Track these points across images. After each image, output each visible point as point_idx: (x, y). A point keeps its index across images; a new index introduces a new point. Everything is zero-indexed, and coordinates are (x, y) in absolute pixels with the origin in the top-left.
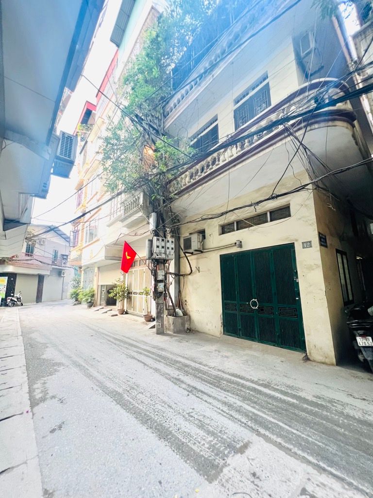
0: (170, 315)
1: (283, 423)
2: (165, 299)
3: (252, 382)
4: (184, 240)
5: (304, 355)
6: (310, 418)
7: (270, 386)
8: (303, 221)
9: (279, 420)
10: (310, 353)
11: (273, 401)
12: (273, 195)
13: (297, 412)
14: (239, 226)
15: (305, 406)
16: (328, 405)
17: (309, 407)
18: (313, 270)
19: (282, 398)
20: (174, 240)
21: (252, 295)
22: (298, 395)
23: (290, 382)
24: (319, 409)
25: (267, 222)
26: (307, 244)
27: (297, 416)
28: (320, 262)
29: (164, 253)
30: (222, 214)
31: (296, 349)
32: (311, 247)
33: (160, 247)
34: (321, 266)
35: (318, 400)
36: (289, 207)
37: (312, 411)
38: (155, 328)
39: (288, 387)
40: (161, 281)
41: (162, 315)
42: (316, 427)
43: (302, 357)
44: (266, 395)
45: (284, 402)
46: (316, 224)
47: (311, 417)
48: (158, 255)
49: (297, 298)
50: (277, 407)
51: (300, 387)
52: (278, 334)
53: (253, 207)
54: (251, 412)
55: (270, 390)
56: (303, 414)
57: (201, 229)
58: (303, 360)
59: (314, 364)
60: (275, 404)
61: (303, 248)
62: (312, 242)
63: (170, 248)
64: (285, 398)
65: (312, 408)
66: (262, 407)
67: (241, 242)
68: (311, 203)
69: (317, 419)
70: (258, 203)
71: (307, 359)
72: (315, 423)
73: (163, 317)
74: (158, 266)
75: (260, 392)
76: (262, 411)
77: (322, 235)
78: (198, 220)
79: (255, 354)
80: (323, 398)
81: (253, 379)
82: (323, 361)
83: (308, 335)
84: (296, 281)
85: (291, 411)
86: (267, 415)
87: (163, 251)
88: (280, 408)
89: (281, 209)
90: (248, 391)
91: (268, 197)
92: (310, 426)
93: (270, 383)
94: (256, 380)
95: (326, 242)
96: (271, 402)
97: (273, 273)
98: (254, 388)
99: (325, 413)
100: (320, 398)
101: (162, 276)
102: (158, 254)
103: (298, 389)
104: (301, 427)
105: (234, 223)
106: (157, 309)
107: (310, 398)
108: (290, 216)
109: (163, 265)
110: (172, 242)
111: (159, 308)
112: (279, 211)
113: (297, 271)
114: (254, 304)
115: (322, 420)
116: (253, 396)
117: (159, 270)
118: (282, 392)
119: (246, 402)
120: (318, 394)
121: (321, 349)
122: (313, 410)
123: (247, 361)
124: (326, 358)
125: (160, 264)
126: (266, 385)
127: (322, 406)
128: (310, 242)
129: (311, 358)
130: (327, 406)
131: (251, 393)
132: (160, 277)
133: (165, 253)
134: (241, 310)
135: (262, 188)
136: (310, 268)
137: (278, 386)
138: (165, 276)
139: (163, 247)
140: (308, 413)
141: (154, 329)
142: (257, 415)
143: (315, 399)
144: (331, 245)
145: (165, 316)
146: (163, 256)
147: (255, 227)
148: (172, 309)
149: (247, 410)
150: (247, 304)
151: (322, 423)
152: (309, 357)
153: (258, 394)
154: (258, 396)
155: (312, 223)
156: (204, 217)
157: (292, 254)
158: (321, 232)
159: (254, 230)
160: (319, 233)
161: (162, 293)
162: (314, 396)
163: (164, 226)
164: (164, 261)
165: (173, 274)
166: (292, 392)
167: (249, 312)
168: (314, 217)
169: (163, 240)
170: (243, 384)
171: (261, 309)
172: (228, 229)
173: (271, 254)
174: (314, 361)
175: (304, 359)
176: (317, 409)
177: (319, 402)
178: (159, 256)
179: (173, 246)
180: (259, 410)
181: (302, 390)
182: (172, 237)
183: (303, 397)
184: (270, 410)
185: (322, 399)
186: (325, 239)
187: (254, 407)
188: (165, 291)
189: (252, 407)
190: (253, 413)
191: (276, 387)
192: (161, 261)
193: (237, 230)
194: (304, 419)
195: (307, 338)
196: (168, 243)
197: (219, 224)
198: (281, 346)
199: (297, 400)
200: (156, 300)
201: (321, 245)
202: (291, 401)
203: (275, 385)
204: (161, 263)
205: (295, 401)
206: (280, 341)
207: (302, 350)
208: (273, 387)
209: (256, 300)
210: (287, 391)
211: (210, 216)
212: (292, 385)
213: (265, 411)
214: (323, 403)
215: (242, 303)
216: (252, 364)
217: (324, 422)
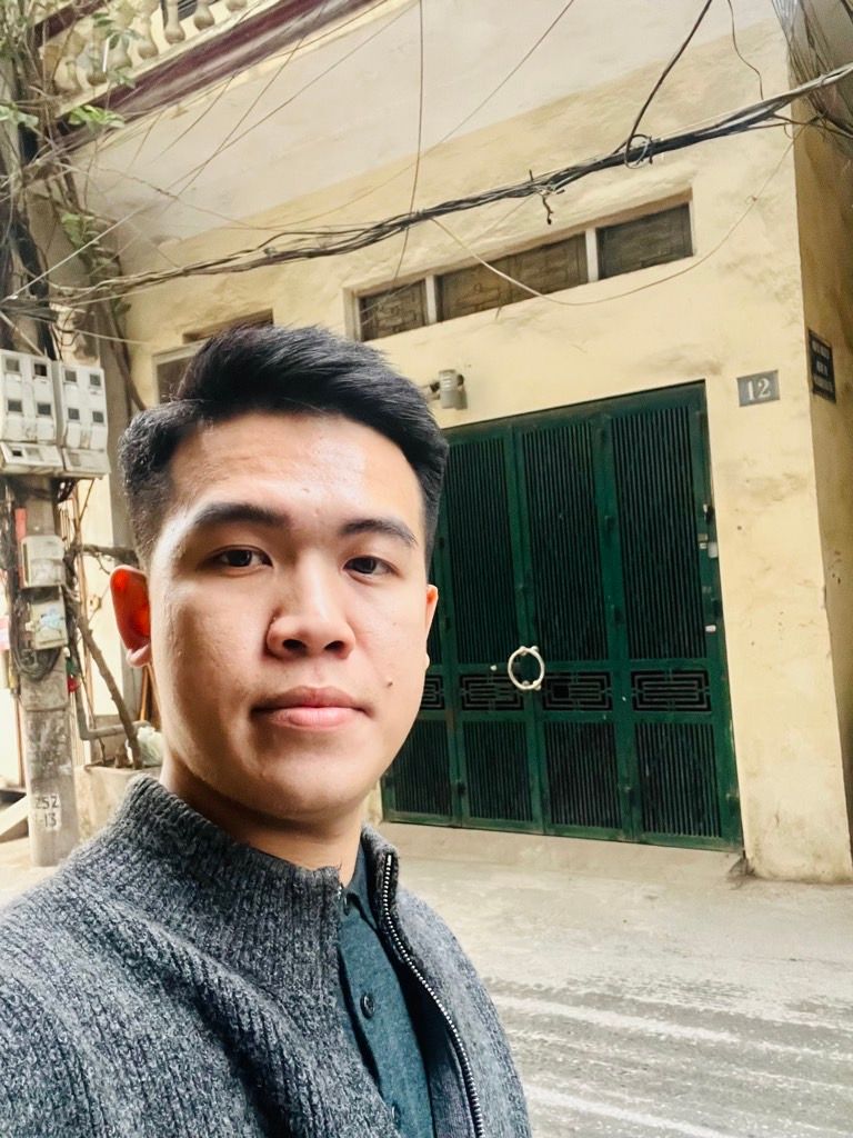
0: (107, 763)
1: (693, 1122)
2: (72, 686)
3: (546, 994)
4: (161, 369)
5: (735, 858)
6: (786, 1083)
7: (621, 999)
8: (748, 277)
9: (679, 1117)
10: (757, 850)
11: (644, 1053)
12: (636, 143)
13: (738, 1073)
14: (451, 301)
15: (765, 1046)
16: (842, 1026)
17: (780, 1048)
18: (780, 499)
19: (677, 1036)
20: (100, 372)
21: (516, 632)
22: (733, 1011)
23: (692, 973)
24: (817, 1047)
25: (580, 279)
26: (757, 389)
27: (740, 1086)
28: (806, 466)
29: (51, 443)
30: (380, 232)
31: (703, 842)
32: (774, 397)
33: (29, 408)
34: (813, 481)
35: (808, 1015)
36: (685, 207)
37: (790, 1058)
38: (26, 834)
39: (690, 990)
40: (46, 594)
41: (64, 769)
42: (815, 1109)
43: (729, 868)
44: (615, 1036)
45: (683, 1047)
46: (799, 294)
47: (792, 1079)
48: (17, 454)
49: (711, 629)
50: (662, 1071)
51: (737, 983)
52: (628, 788)
53: (536, 199)
54: (565, 1110)
55: (624, 1013)
56: (763, 1077)
57: (253, 310)
58: (731, 879)
59: (772, 888)
60: (652, 1062)
61: (743, 404)
62: (780, 377)
63: (86, 416)
64: (688, 1032)
65: (791, 1049)
66: (605, 1082)
67: (461, 379)
68: (784, 192)
69: (813, 1083)
70: (560, 180)
71: (745, 873)
72: (807, 1100)
73: (71, 778)
74: (20, 513)
75: (585, 1030)
76: (605, 1099)
77: (820, 343)
78: (245, 259)
79: (539, 884)
80: (824, 1007)
81: (546, 983)
82: (807, 871)
83: (752, 775)
84: (707, 550)
85: (719, 1073)
86: (632, 1106)
87: (46, 427)
88: (673, 1074)
89: (648, 219)
90: (535, 1036)
91: (608, 154)
92: (791, 1112)
93: (618, 990)
94: (558, 984)
95: (830, 377)
96: (636, 1058)
97: (611, 521)
98: (561, 1018)
99: (837, 1056)
100: (812, 1008)
101: (48, 567)
102: (22, 448)
103: (728, 992)
104: (760, 1124)
105: (421, 283)
106: (35, 738)
107: (777, 1014)
108: (685, 251)
109: (48, 507)
110: (95, 380)
111: (45, 732)
112: (641, 227)
113: (711, 511)
114: (527, 669)
115: (830, 1082)
116: (563, 1049)
117: (30, 532)
118: (671, 1013)
119: (537, 1078)
120: (802, 997)
121: (800, 825)
122: (796, 1055)
123: (508, 918)
124: (818, 857)
125: (32, 504)
126: (602, 997)
127: (824, 1034)
128: (771, 376)
129: (760, 869)
130: (840, 1031)
131: (552, 1038)
132: (41, 573)
133: (60, 443)
134: (465, 704)
135: (563, 102)
136: (768, 492)
137: (651, 992)
138: (68, 564)
139: (44, 409)
140: (779, 1069)
141: (23, 841)
142: (591, 1117)
143: (797, 1014)
144: (847, 388)
145: (79, 770)
146: (50, 459)
147: (540, 301)
148: (116, 733)
149: (549, 1108)
150: (496, 674)
151: (832, 1092)
152: (754, 864)
153: (577, 1038)
154: (582, 1045)
155: (785, 288)
156: (281, 245)
157: (695, 432)
158: (817, 331)
159: (523, 322)
160: (812, 337)
161: (52, 654)
162: (790, 1006)
163: (41, 290)
164: (58, 487)
165: (105, 552)
166: (711, 1006)
167: (501, 707)
168: (793, 259)
169: (41, 370)
170: (511, 1009)
171: (556, 689)
172: (395, 312)
173: (603, 435)
174: (774, 878)
175: (736, 874)
176: (806, 1050)
177: (812, 1024)
178: (26, 460)
179: (100, 403)
180: (595, 1098)
181: (744, 991)
182: (88, 351)
183: (750, 1016)
184: (641, 1086)
185: (821, 1011)
186: (829, 363)
187: (573, 1091)
188: (72, 643)
189: (563, 1090)
190: (576, 1113)
191: (644, 999)
192: (35, 484)
193: (441, 318)
194: (767, 1092)
195: (748, 791)
196: (72, 387)
197: (348, 284)
198: (644, 836)
199: (732, 1031)
200: (26, 693)
201: (816, 389)
202: (711, 1041)
203: (641, 990)
204: (40, 494)
205: (724, 1036)
206: (637, 814)
207: (728, 840)
208: (633, 1001)
209: (533, 650)
210: (687, 1006)
211: (312, 243)
212: (702, 980)
213: (617, 1094)
214: (826, 1024)
215: (472, 668)
216: (529, 926)
217: (839, 1087)
